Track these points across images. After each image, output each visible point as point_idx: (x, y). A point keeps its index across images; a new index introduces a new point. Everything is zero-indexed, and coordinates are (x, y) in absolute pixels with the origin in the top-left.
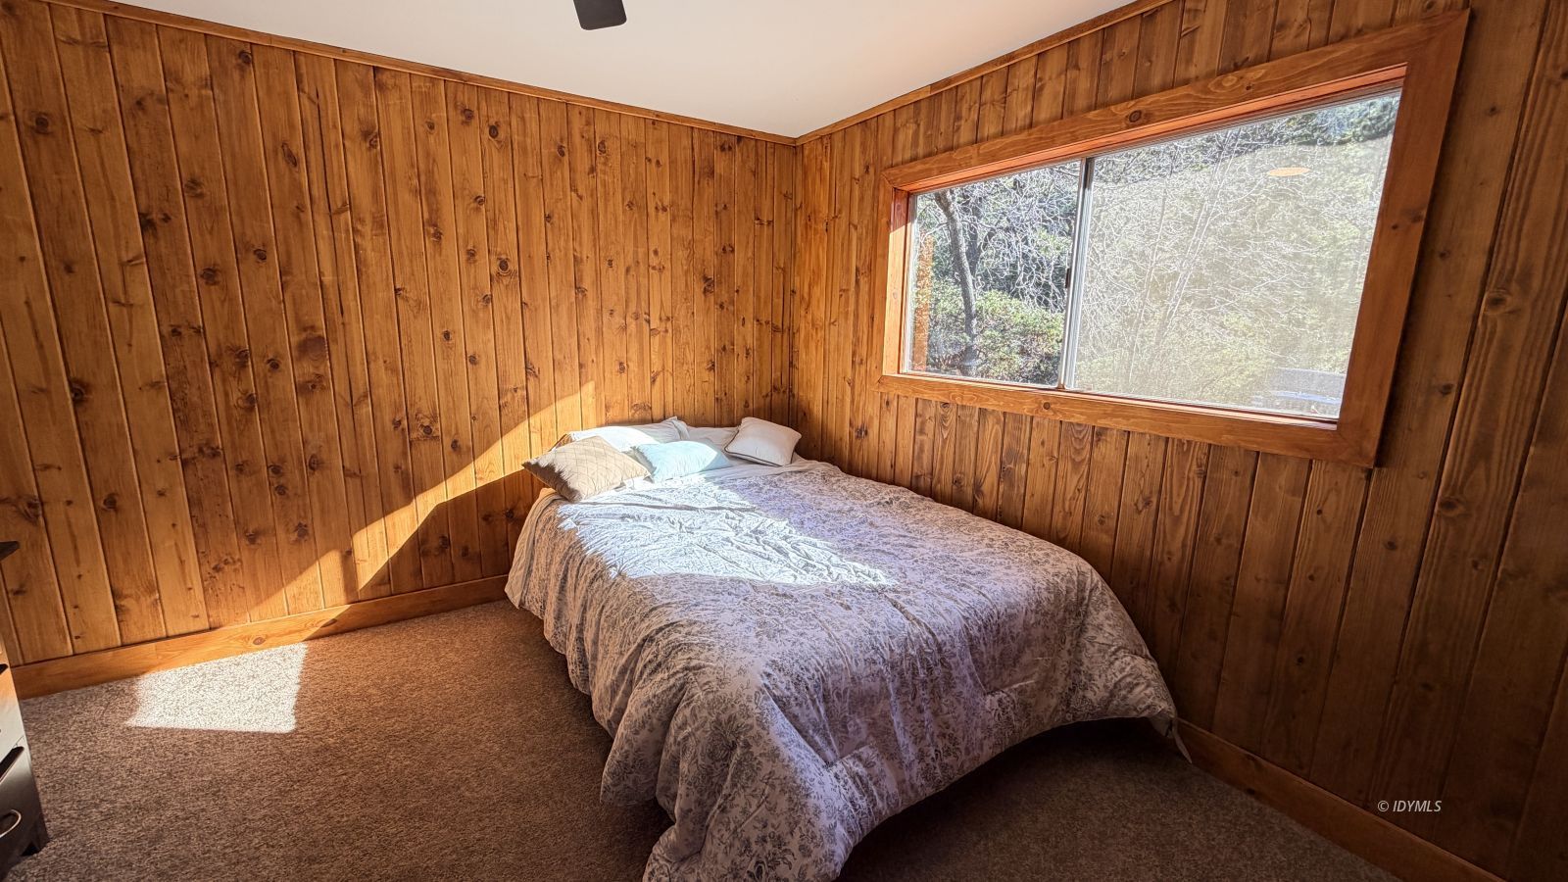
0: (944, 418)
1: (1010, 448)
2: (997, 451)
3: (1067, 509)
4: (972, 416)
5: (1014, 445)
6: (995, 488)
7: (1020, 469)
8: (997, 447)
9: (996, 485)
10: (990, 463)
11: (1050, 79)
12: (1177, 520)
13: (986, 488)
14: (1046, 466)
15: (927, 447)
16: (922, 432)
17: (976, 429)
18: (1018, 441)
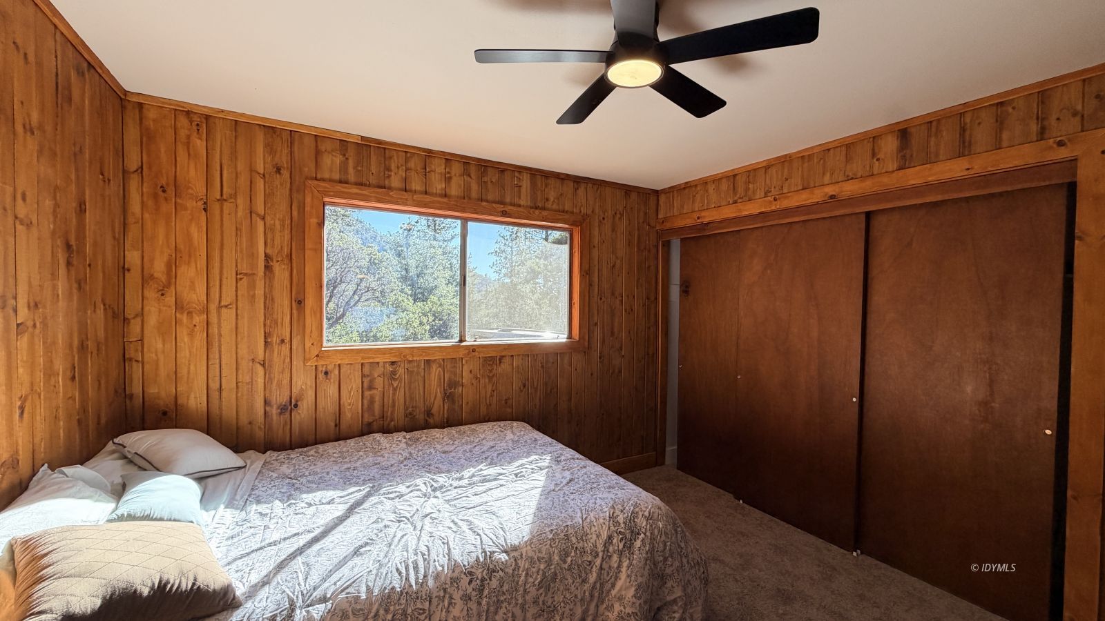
0: (394, 373)
1: (450, 380)
2: (440, 385)
3: (488, 403)
4: (418, 366)
5: (453, 377)
6: (442, 408)
7: (458, 390)
8: (440, 382)
9: (442, 405)
10: (436, 393)
11: (455, 175)
12: (536, 389)
13: (434, 410)
14: (475, 384)
15: (377, 399)
16: (371, 388)
17: (422, 374)
18: (455, 374)
